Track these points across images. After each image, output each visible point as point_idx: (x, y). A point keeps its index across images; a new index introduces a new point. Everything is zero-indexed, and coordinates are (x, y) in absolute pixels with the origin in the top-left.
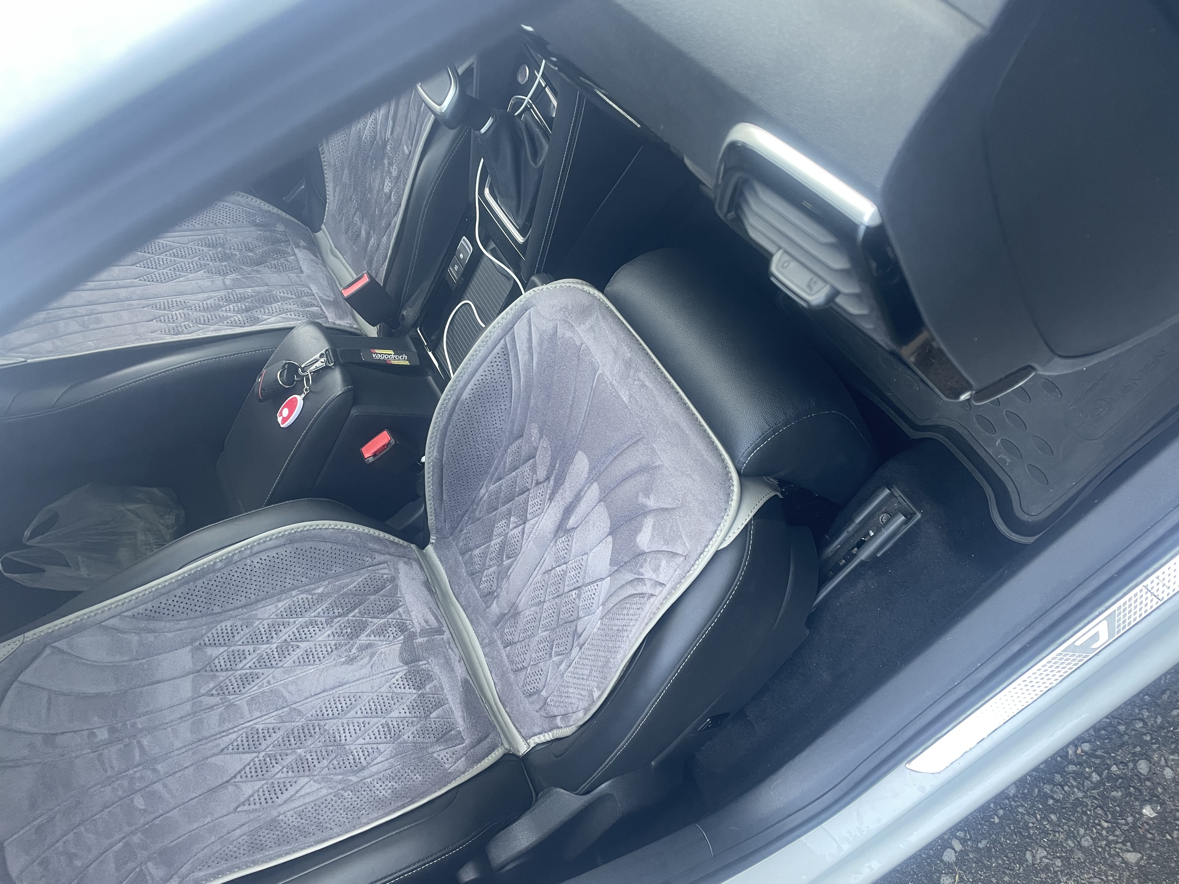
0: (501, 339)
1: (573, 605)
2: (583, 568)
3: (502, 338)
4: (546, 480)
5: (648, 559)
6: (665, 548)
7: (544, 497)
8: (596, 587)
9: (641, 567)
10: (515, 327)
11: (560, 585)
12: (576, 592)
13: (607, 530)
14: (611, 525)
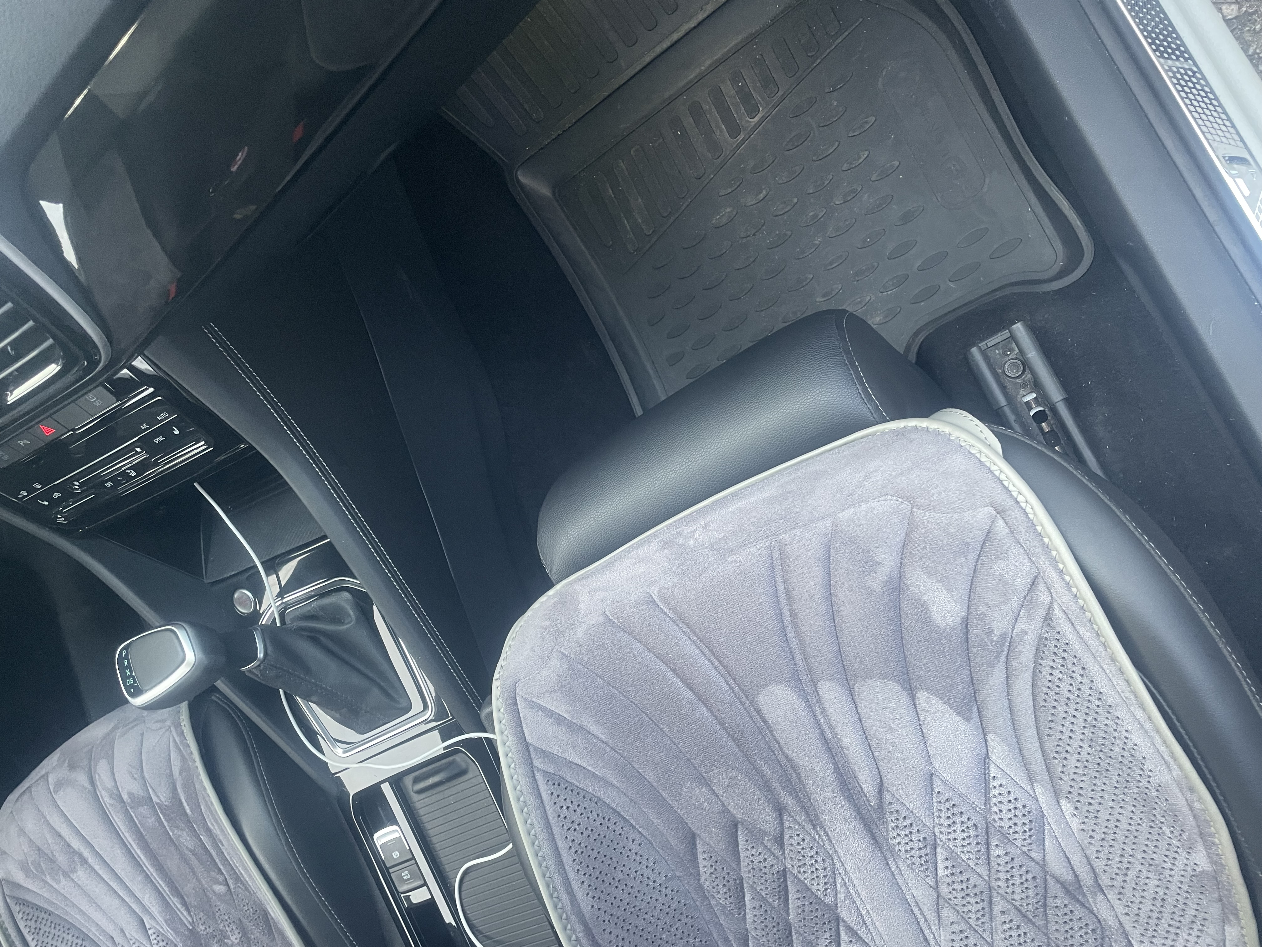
0: (534, 776)
1: (1016, 863)
2: (956, 801)
3: (533, 771)
4: (781, 816)
5: (983, 609)
6: (972, 556)
7: (807, 839)
8: (996, 783)
9: (990, 632)
10: (529, 738)
11: (972, 882)
12: (994, 842)
13: (905, 697)
14: (898, 682)
